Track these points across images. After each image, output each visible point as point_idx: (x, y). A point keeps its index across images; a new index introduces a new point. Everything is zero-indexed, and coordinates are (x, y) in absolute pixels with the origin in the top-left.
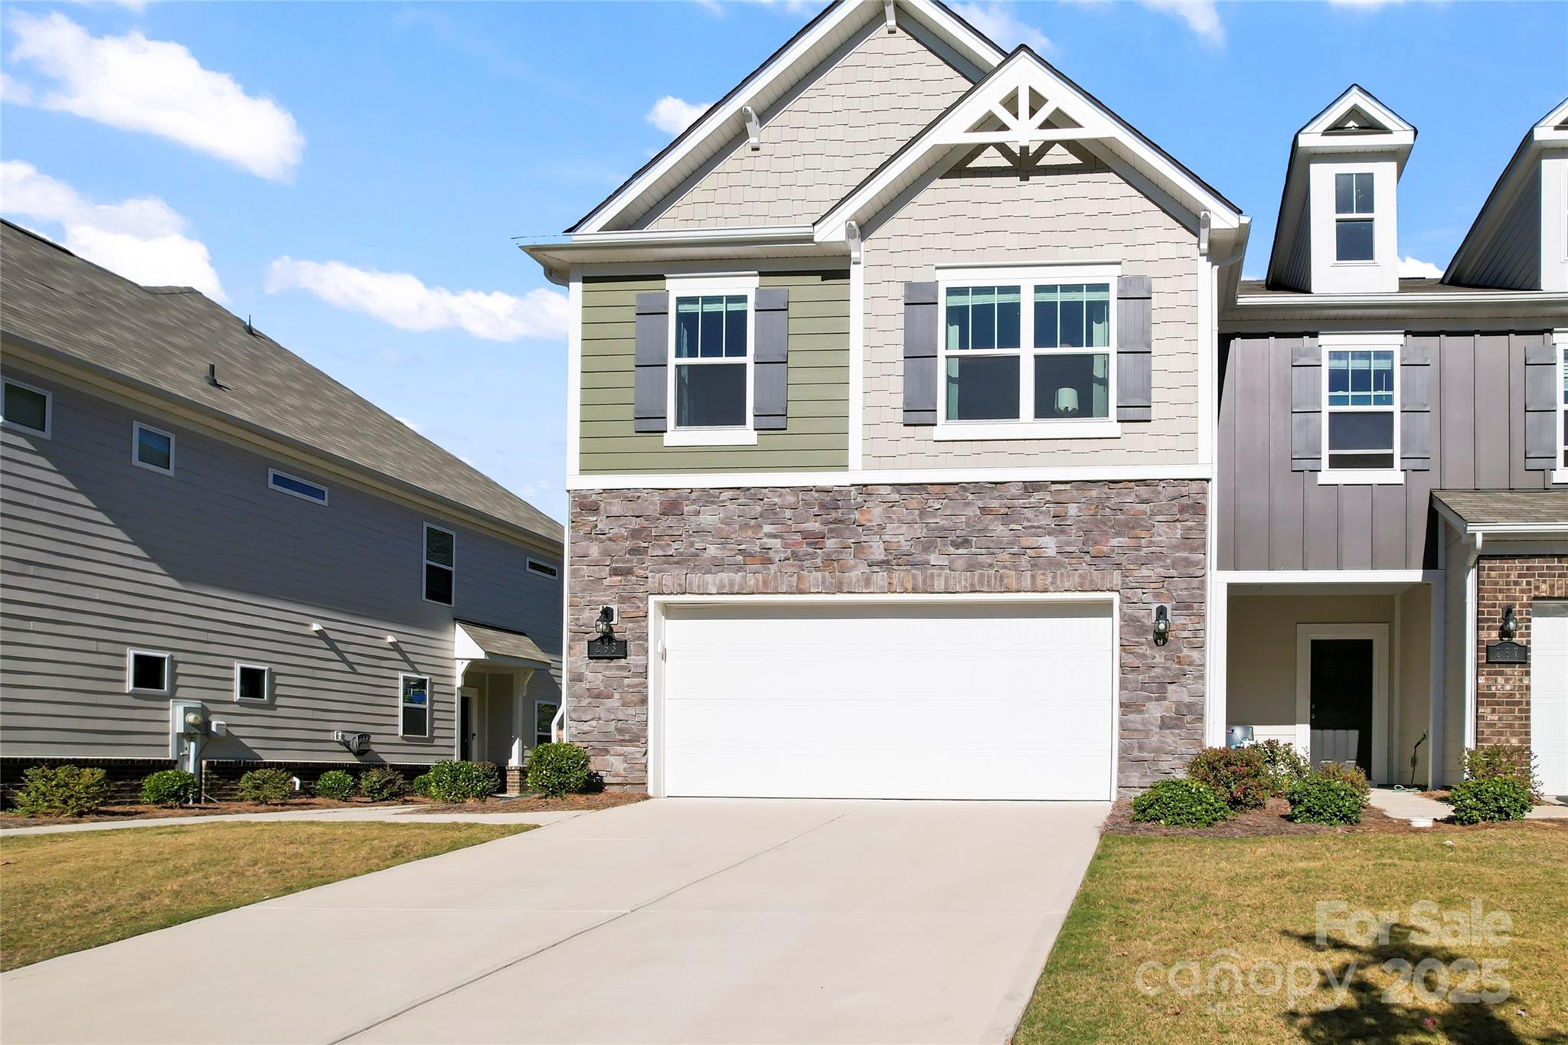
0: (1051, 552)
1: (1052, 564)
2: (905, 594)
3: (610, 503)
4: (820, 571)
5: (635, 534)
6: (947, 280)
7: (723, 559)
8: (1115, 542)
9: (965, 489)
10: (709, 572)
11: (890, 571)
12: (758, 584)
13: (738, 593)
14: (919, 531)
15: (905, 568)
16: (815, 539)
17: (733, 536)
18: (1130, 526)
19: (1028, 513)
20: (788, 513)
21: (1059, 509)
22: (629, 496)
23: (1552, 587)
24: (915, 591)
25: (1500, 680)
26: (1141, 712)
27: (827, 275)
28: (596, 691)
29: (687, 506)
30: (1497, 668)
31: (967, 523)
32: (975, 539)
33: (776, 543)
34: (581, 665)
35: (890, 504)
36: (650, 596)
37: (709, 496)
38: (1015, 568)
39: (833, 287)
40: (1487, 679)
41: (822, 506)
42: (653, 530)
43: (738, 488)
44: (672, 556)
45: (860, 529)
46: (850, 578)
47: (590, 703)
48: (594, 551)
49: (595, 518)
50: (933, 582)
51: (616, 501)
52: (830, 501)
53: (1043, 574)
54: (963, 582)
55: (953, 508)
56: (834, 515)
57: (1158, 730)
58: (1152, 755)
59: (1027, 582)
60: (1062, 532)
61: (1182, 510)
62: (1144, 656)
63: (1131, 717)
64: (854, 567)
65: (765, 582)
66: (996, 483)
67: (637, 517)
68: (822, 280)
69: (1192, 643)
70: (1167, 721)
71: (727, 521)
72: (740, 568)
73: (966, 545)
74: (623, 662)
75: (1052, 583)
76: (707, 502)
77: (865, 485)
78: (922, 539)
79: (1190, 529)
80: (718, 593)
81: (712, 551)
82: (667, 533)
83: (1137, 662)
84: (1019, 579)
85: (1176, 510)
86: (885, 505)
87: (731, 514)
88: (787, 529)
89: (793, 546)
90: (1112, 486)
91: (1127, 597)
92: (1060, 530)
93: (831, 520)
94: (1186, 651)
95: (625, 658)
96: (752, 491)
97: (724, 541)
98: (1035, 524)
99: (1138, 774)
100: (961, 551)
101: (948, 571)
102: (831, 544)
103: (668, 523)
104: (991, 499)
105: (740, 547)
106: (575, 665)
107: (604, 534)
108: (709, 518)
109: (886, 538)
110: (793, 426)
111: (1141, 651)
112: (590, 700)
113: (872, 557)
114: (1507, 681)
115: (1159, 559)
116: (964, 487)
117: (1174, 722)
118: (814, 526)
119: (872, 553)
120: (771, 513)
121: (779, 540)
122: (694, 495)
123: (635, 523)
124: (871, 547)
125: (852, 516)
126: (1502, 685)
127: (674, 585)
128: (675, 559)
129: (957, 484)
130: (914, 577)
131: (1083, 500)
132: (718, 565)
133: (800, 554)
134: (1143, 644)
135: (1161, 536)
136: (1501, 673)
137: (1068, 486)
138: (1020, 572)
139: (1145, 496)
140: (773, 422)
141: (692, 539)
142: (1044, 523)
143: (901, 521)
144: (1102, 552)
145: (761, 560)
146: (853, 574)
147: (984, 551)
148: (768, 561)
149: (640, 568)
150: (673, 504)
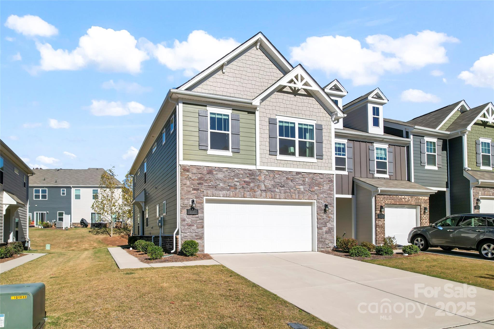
0: (302, 190)
1: (303, 193)
2: (269, 199)
3: (193, 169)
4: (249, 192)
5: (200, 179)
6: (279, 118)
7: (224, 187)
8: (316, 188)
9: (283, 173)
10: (221, 191)
11: (266, 193)
12: (233, 195)
13: (228, 197)
14: (273, 183)
15: (270, 192)
16: (248, 183)
17: (227, 181)
18: (319, 185)
19: (297, 180)
20: (241, 176)
21: (304, 179)
22: (198, 168)
23: (388, 201)
24: (272, 198)
25: (380, 222)
26: (322, 230)
27: (249, 112)
28: (189, 224)
29: (214, 172)
30: (379, 219)
31: (284, 181)
32: (285, 185)
33: (238, 184)
34: (185, 216)
35: (266, 175)
36: (204, 197)
37: (220, 170)
38: (295, 193)
39: (251, 116)
40: (378, 222)
41: (250, 174)
42: (205, 178)
43: (228, 168)
44: (210, 186)
45: (259, 181)
46: (257, 194)
47: (187, 228)
48: (188, 183)
49: (188, 173)
50: (276, 196)
51: (194, 169)
52: (251, 174)
53: (301, 195)
54: (283, 196)
55: (280, 177)
56: (253, 177)
57: (325, 234)
58: (324, 240)
59: (297, 197)
60: (305, 185)
61: (329, 181)
62: (322, 216)
63: (320, 231)
64: (258, 191)
65: (235, 194)
66: (290, 172)
67: (200, 174)
68: (248, 114)
69: (331, 213)
70: (327, 232)
71: (225, 177)
72: (228, 190)
73: (284, 187)
74: (197, 216)
75: (303, 198)
76: (220, 171)
77: (260, 170)
78: (274, 185)
79: (331, 186)
80: (223, 197)
81: (221, 185)
82: (209, 179)
83: (321, 218)
84: (295, 196)
85: (328, 181)
86: (265, 175)
87: (226, 175)
88: (241, 180)
89: (242, 185)
90: (315, 174)
91: (318, 202)
92: (304, 184)
93: (252, 178)
94: (330, 215)
95: (198, 215)
96: (231, 169)
97: (225, 182)
98: (298, 183)
99: (321, 245)
100: (282, 188)
101: (279, 193)
102: (252, 185)
103: (209, 176)
104: (289, 175)
105: (229, 184)
106: (183, 216)
107: (191, 178)
108: (220, 175)
109: (265, 184)
110: (241, 152)
111: (321, 215)
112: (187, 227)
113: (262, 189)
114: (381, 222)
115: (324, 193)
116: (283, 172)
117: (328, 232)
118: (247, 179)
119: (262, 188)
120: (237, 175)
121: (239, 183)
122: (216, 169)
123: (200, 176)
124: (261, 186)
125: (257, 178)
126: (380, 223)
127: (211, 194)
128: (211, 187)
129: (281, 171)
130: (272, 194)
131: (309, 177)
132: (223, 189)
133: (245, 187)
134: (322, 213)
135: (325, 187)
136: (380, 220)
137: (305, 174)
138: (295, 194)
139: (322, 177)
140: (236, 151)
141: (216, 181)
142: (300, 182)
143: (268, 180)
144: (313, 190)
145: (234, 188)
146: (257, 193)
147: (288, 189)
148: (236, 189)
149: (201, 189)
150: (210, 171)
